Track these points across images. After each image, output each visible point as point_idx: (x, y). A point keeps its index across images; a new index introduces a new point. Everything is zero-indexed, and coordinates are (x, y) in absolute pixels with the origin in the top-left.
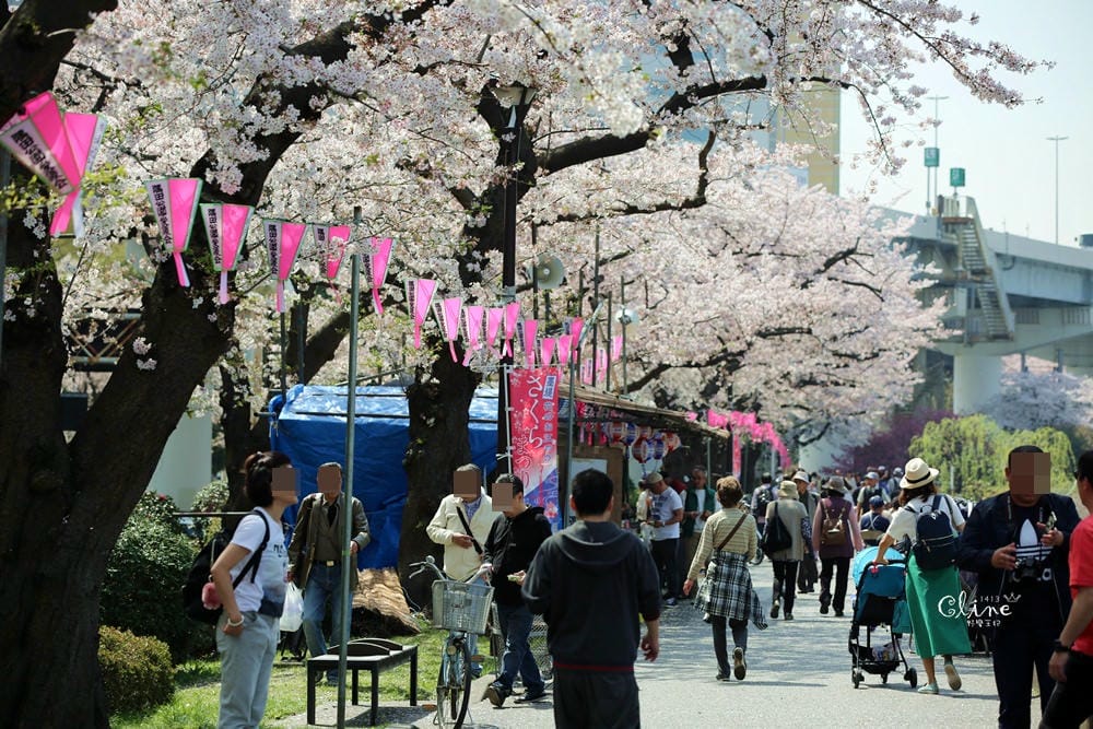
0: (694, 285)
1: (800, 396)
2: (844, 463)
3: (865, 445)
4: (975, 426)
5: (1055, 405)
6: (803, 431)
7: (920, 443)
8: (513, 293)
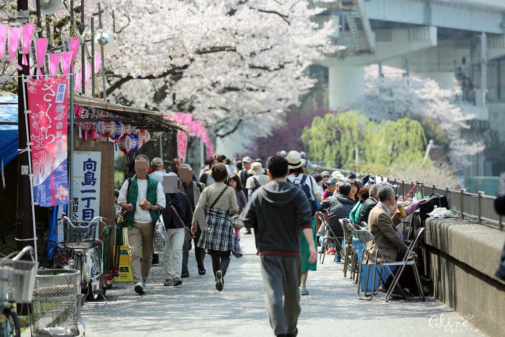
0: (147, 15)
1: (222, 100)
2: (252, 149)
3: (269, 136)
4: (350, 119)
5: (407, 101)
6: (222, 127)
7: (309, 133)
8: (27, 16)
